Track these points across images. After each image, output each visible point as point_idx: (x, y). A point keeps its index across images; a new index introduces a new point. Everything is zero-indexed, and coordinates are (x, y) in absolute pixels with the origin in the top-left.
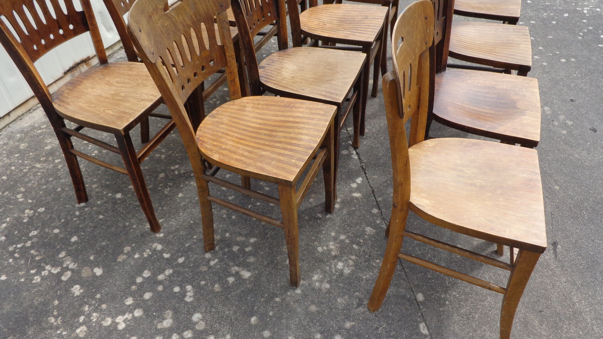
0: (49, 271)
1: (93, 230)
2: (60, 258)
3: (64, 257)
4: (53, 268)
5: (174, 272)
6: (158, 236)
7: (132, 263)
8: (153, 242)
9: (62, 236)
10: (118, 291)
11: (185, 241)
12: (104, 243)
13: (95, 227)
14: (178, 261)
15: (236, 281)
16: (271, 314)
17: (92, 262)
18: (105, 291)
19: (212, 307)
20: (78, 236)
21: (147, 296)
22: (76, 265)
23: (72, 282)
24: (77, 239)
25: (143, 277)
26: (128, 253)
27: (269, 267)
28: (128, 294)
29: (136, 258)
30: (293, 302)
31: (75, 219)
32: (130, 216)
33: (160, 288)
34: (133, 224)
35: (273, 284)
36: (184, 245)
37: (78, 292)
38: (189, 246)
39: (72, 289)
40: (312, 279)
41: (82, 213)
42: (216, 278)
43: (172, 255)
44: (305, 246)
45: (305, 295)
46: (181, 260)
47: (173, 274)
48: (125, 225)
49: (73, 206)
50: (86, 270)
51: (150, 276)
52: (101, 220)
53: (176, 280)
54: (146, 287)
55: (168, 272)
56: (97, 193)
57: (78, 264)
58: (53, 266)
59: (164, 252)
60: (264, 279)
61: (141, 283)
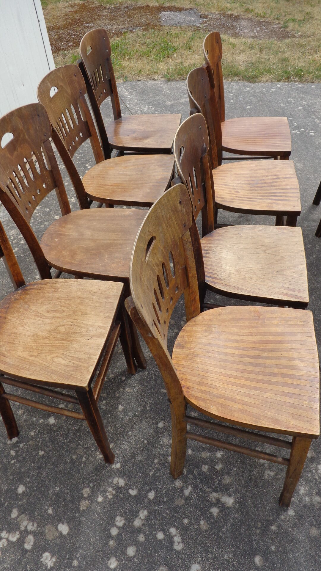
0: (7, 540)
1: (39, 473)
2: (14, 519)
3: (18, 517)
4: (11, 535)
5: (149, 513)
6: (115, 468)
7: (98, 510)
8: (112, 477)
9: (6, 488)
10: (96, 552)
11: (147, 469)
12: (57, 489)
13: (39, 468)
14: (149, 497)
15: (221, 511)
16: (273, 548)
17: (51, 517)
18: (81, 554)
19: (207, 552)
20: (25, 485)
21: (131, 551)
22: (35, 525)
23: (39, 549)
24: (24, 489)
25: (117, 527)
26: (89, 497)
27: (250, 486)
28: (108, 554)
29: (101, 503)
30: (291, 528)
31: (12, 462)
32: (73, 446)
33: (142, 538)
34: (81, 457)
35: (261, 508)
36: (148, 474)
37: (51, 561)
38: (154, 474)
39: (42, 560)
40: (299, 493)
41: (18, 452)
42: (199, 512)
43: (139, 490)
44: (277, 452)
45: (300, 517)
46: (151, 495)
47: (149, 516)
48: (72, 459)
49: (5, 444)
50: (49, 530)
51: (124, 524)
52: (42, 457)
53: (155, 524)
54: (125, 540)
55: (143, 514)
56: (26, 421)
57: (37, 523)
58: (9, 532)
59: (129, 488)
60: (249, 503)
61: (118, 535)
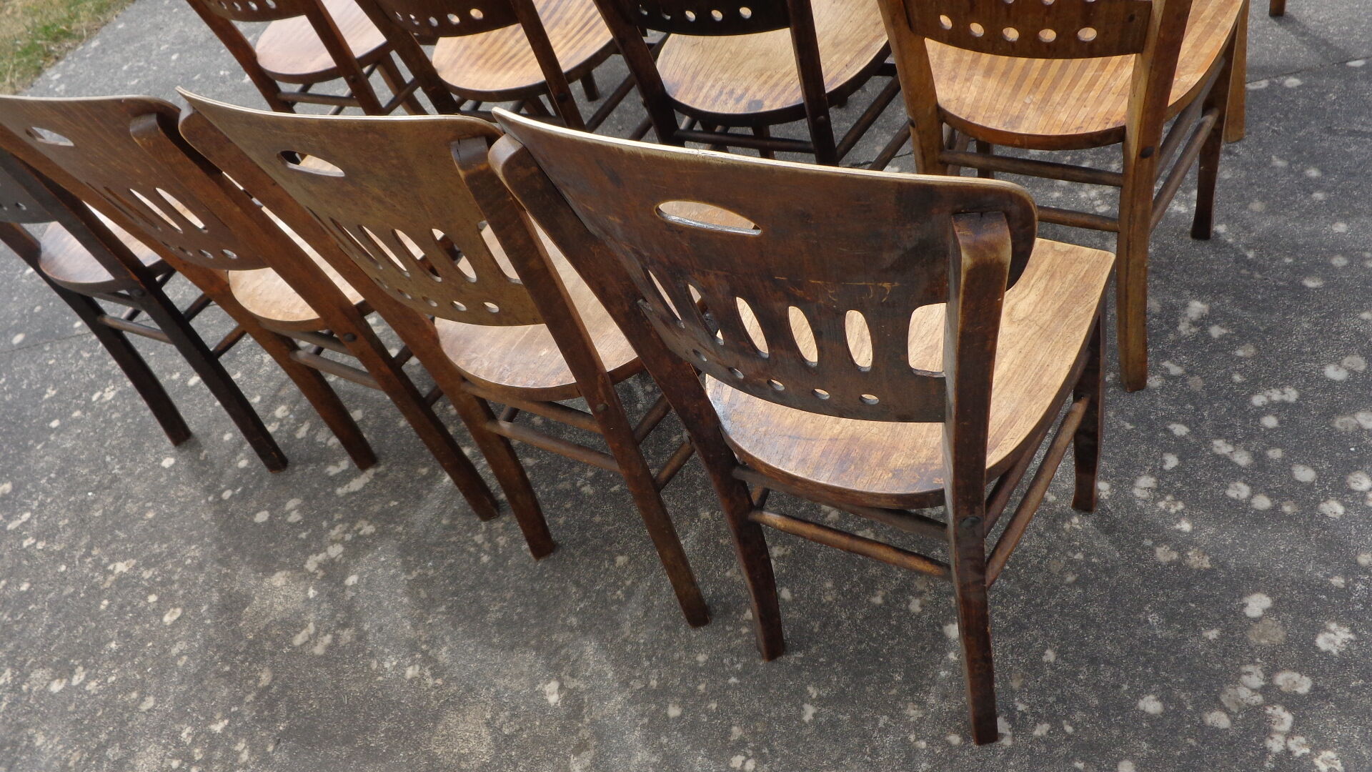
0: (1289, 735)
1: (1108, 663)
2: (1233, 721)
3: (1226, 711)
4: (1276, 727)
5: (1219, 436)
6: (1108, 493)
7: (1211, 531)
8: (1131, 501)
9: (1145, 746)
10: (1309, 540)
11: (1117, 432)
12: (1153, 619)
13: (1093, 661)
14: (1184, 434)
15: (1217, 323)
16: (1288, 260)
17: (1227, 631)
18: (1317, 570)
19: (1299, 352)
20: (1139, 695)
21: (1304, 474)
22: (1249, 668)
23: (1309, 659)
24: (1152, 697)
25: (1251, 497)
26: (1177, 548)
27: (1168, 275)
28: (1313, 516)
29: (1194, 525)
30: (1250, 233)
31: (1069, 729)
32: (1039, 579)
33: (1275, 454)
34: (1071, 562)
35: (1212, 265)
36: (1130, 432)
37: (1338, 633)
38: (1131, 422)
39: (1335, 652)
41: (1040, 716)
42: (1220, 356)
43: (1168, 450)
46: (1180, 430)
47: (1227, 438)
48: (1076, 582)
49: (1009, 753)
50: (1261, 636)
51: (1245, 482)
52: (1061, 653)
53: (1245, 429)
54: (1280, 483)
55: (1221, 447)
56: (945, 697)
57: (1242, 663)
58: (1268, 732)
59: (1161, 469)
60: (1203, 280)
61: (1270, 496)
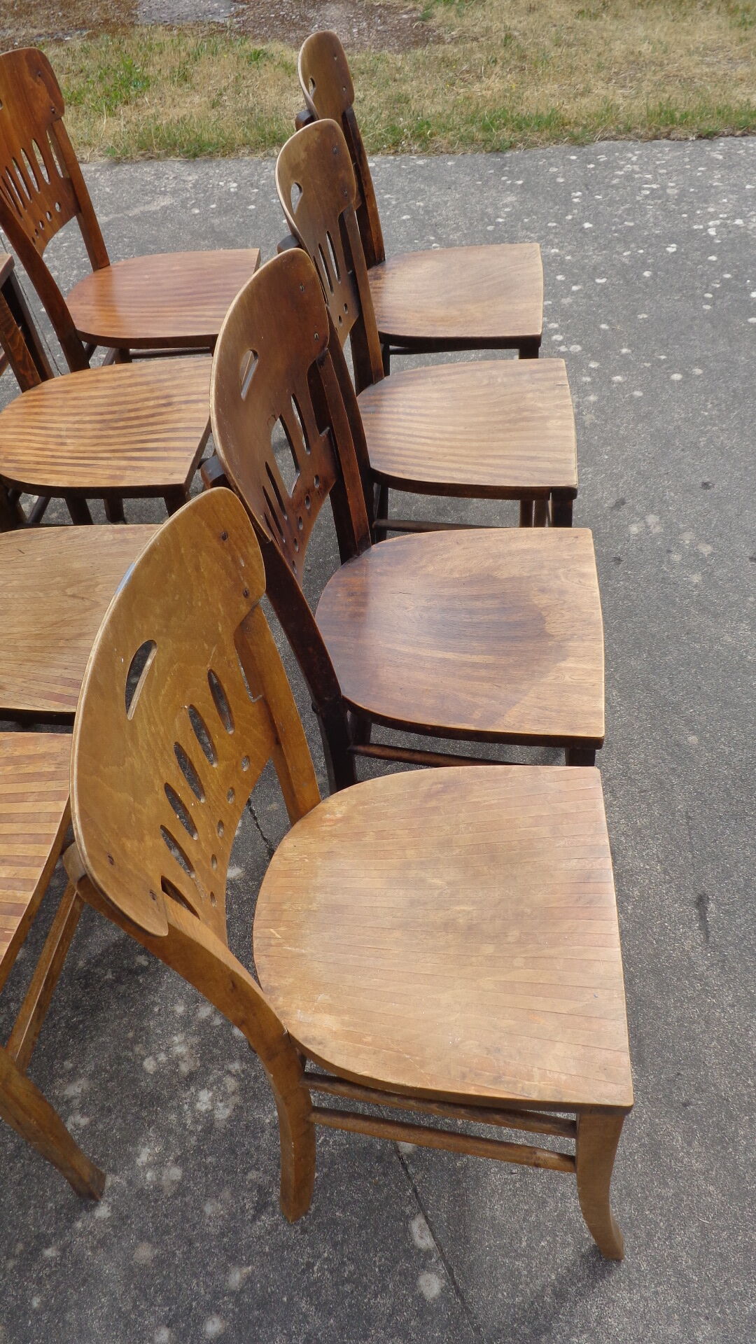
27: (22, 1157)
30: (93, 1249)
40: (135, 1162)
45: (120, 1220)
